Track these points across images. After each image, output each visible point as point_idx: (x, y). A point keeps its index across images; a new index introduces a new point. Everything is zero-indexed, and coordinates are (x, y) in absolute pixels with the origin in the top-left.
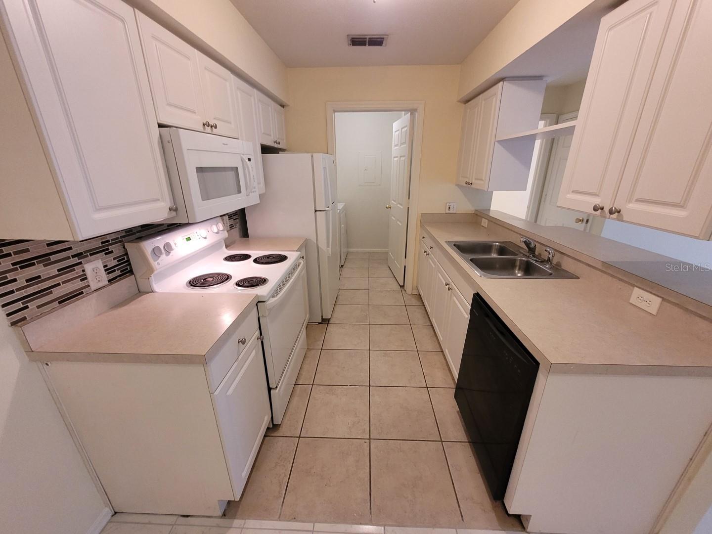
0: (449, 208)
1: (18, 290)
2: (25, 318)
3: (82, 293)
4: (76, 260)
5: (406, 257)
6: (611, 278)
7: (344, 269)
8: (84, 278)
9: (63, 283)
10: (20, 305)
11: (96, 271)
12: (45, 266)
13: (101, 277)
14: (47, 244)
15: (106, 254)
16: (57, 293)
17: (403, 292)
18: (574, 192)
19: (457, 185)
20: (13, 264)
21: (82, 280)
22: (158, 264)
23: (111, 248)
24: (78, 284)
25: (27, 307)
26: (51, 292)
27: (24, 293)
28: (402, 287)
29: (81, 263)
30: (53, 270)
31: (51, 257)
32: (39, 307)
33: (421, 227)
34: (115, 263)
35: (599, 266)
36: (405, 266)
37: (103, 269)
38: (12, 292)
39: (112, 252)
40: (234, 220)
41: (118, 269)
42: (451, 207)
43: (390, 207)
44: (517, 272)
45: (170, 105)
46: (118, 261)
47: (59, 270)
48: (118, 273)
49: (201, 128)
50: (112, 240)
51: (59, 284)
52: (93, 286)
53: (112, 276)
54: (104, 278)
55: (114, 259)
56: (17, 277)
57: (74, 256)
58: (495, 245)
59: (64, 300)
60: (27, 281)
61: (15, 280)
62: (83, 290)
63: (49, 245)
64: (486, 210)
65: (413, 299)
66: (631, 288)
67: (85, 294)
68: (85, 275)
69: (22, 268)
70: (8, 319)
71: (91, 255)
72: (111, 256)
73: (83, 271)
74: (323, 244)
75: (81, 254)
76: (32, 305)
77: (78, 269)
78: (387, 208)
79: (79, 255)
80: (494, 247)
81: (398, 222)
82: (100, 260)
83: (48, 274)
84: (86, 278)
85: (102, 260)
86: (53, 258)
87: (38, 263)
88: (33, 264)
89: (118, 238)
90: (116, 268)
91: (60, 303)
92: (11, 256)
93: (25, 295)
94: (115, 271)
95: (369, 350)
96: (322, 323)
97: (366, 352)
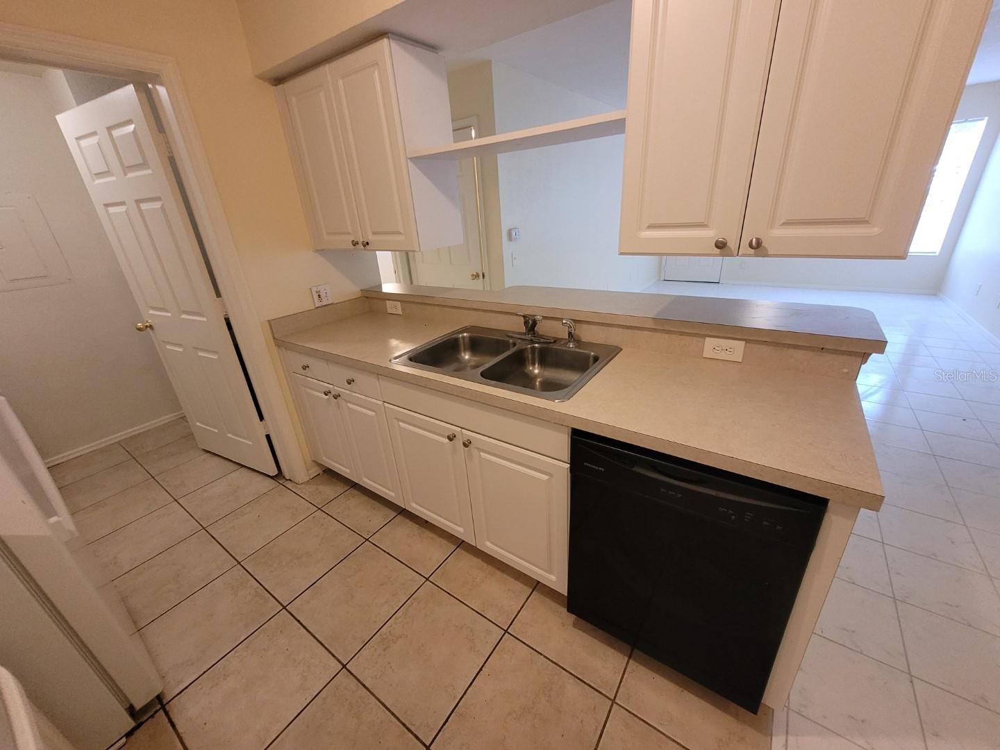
0: (319, 296)
5: (261, 418)
6: (667, 336)
17: (288, 484)
18: (652, 227)
19: (321, 252)
28: (280, 475)
33: (278, 346)
35: (650, 325)
36: (268, 437)
42: (323, 294)
43: (151, 327)
44: (531, 368)
58: (463, 337)
64: (377, 286)
65: (321, 488)
66: (700, 339)
78: (139, 329)
80: (461, 341)
81: (201, 354)
95: (344, 666)
96: (142, 723)
97: (343, 678)
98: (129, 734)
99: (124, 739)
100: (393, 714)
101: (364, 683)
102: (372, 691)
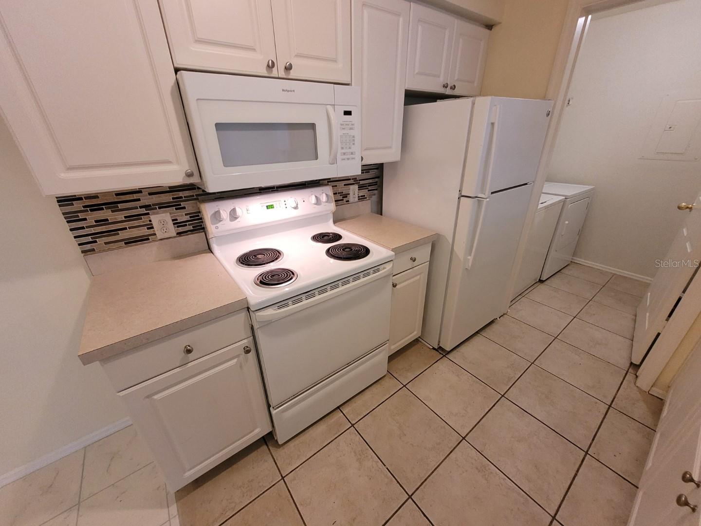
1: (88, 227)
2: (93, 250)
3: (148, 239)
4: (143, 211)
7: (542, 287)
8: (151, 227)
9: (130, 228)
10: (89, 239)
11: (163, 223)
12: (113, 211)
13: (169, 229)
14: (115, 194)
15: (176, 209)
16: (123, 235)
17: (630, 377)
20: (84, 207)
21: (148, 229)
22: (217, 228)
23: (183, 204)
24: (144, 231)
25: (96, 242)
26: (118, 234)
27: (92, 230)
29: (148, 214)
30: (120, 216)
31: (119, 205)
32: (106, 243)
34: (187, 218)
37: (171, 223)
38: (83, 228)
39: (184, 208)
40: (368, 191)
41: (189, 225)
43: (691, 208)
45: (199, 41)
46: (190, 217)
47: (125, 217)
48: (191, 228)
49: (264, 72)
50: (185, 197)
51: (126, 229)
52: (159, 235)
53: (181, 229)
54: (172, 231)
55: (186, 215)
56: (87, 217)
57: (141, 207)
59: (129, 242)
60: (96, 221)
61: (85, 219)
62: (149, 237)
63: (117, 194)
65: (641, 404)
67: (150, 240)
68: (152, 224)
69: (92, 210)
70: (80, 248)
71: (160, 208)
72: (183, 212)
73: (150, 221)
74: (460, 249)
75: (149, 206)
76: (101, 241)
77: (145, 219)
79: (147, 207)
82: (169, 214)
83: (115, 218)
84: (152, 228)
85: (170, 214)
86: (120, 206)
87: (107, 208)
88: (102, 209)
89: (193, 196)
90: (187, 223)
91: (125, 243)
92: (83, 200)
93: (94, 232)
94: (186, 225)
95: (464, 438)
96: (438, 351)
97: (456, 438)
98: (434, 348)
99: (432, 348)
100: (433, 472)
101: (453, 453)
102: (448, 458)
